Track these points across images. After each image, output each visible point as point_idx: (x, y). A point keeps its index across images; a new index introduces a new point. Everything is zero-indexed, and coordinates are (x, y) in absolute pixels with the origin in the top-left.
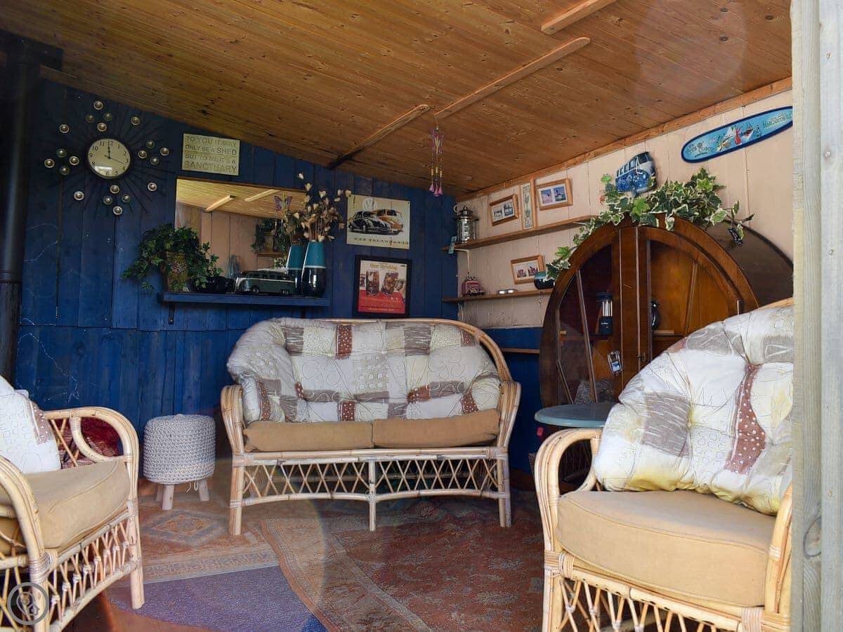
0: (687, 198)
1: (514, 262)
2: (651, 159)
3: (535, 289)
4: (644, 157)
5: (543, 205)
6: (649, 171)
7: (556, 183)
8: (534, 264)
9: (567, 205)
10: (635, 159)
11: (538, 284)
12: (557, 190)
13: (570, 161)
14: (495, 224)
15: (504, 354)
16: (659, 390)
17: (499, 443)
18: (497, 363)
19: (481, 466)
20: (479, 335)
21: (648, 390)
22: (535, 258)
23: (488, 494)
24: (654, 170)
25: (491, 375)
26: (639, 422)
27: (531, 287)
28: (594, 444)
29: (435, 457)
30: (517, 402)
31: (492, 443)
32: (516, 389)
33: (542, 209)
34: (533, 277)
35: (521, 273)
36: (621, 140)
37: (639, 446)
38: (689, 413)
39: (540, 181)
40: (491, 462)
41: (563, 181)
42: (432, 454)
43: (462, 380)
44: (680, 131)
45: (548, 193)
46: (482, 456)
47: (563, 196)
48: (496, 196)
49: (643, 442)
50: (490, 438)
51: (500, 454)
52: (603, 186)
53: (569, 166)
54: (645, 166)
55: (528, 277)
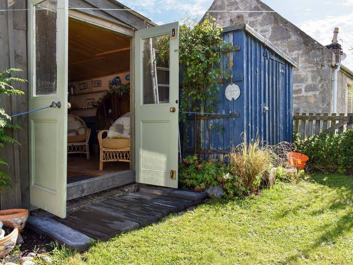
0: (125, 89)
1: (87, 100)
2: (120, 79)
3: (93, 107)
4: (118, 78)
5: (94, 86)
6: (119, 81)
7: (97, 81)
8: (92, 101)
9: (100, 86)
10: (116, 78)
11: (94, 106)
12: (98, 83)
13: (101, 76)
14: (81, 89)
15: (85, 123)
16: (118, 124)
17: (86, 141)
18: (84, 125)
19: (82, 147)
20: (79, 118)
21: (116, 124)
22: (92, 99)
23: (84, 153)
24: (120, 81)
25: (82, 128)
26: (115, 128)
27: (91, 106)
28: (108, 132)
29: (71, 145)
30: (90, 132)
31: (85, 141)
32: (89, 130)
33: (94, 87)
34: (92, 104)
35: (89, 103)
36: (113, 73)
37: (115, 132)
38: (123, 127)
39: (93, 80)
40: (85, 146)
41: (99, 81)
42: (71, 144)
43: (75, 129)
44: (125, 73)
45: (95, 83)
46: (83, 144)
47: (99, 84)
48: (81, 82)
49: (115, 131)
50: (84, 140)
51: (87, 144)
52: (109, 83)
53: (101, 77)
54: (118, 80)
55: (90, 104)
